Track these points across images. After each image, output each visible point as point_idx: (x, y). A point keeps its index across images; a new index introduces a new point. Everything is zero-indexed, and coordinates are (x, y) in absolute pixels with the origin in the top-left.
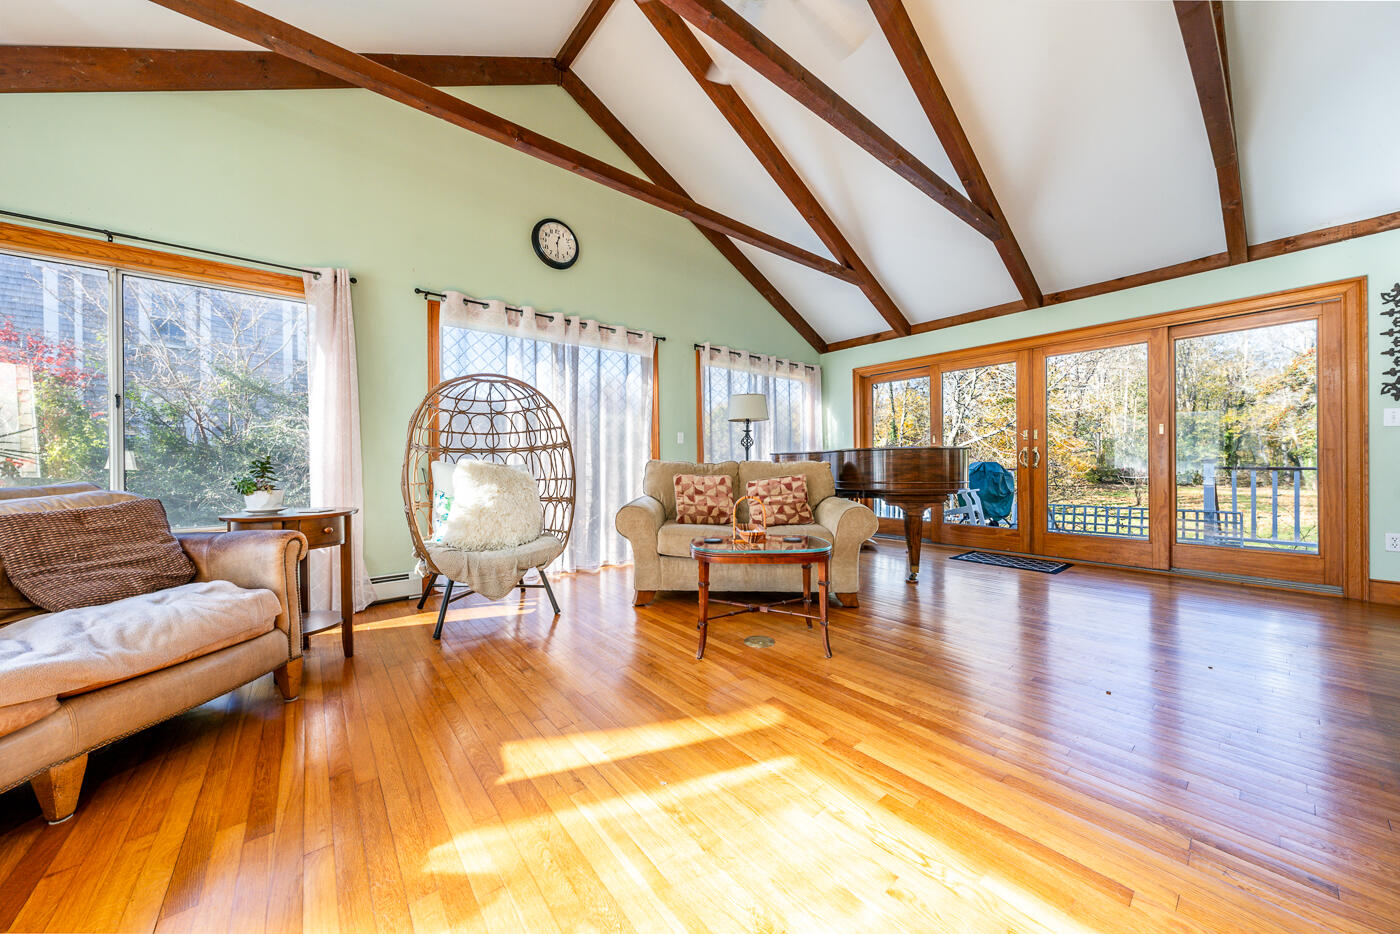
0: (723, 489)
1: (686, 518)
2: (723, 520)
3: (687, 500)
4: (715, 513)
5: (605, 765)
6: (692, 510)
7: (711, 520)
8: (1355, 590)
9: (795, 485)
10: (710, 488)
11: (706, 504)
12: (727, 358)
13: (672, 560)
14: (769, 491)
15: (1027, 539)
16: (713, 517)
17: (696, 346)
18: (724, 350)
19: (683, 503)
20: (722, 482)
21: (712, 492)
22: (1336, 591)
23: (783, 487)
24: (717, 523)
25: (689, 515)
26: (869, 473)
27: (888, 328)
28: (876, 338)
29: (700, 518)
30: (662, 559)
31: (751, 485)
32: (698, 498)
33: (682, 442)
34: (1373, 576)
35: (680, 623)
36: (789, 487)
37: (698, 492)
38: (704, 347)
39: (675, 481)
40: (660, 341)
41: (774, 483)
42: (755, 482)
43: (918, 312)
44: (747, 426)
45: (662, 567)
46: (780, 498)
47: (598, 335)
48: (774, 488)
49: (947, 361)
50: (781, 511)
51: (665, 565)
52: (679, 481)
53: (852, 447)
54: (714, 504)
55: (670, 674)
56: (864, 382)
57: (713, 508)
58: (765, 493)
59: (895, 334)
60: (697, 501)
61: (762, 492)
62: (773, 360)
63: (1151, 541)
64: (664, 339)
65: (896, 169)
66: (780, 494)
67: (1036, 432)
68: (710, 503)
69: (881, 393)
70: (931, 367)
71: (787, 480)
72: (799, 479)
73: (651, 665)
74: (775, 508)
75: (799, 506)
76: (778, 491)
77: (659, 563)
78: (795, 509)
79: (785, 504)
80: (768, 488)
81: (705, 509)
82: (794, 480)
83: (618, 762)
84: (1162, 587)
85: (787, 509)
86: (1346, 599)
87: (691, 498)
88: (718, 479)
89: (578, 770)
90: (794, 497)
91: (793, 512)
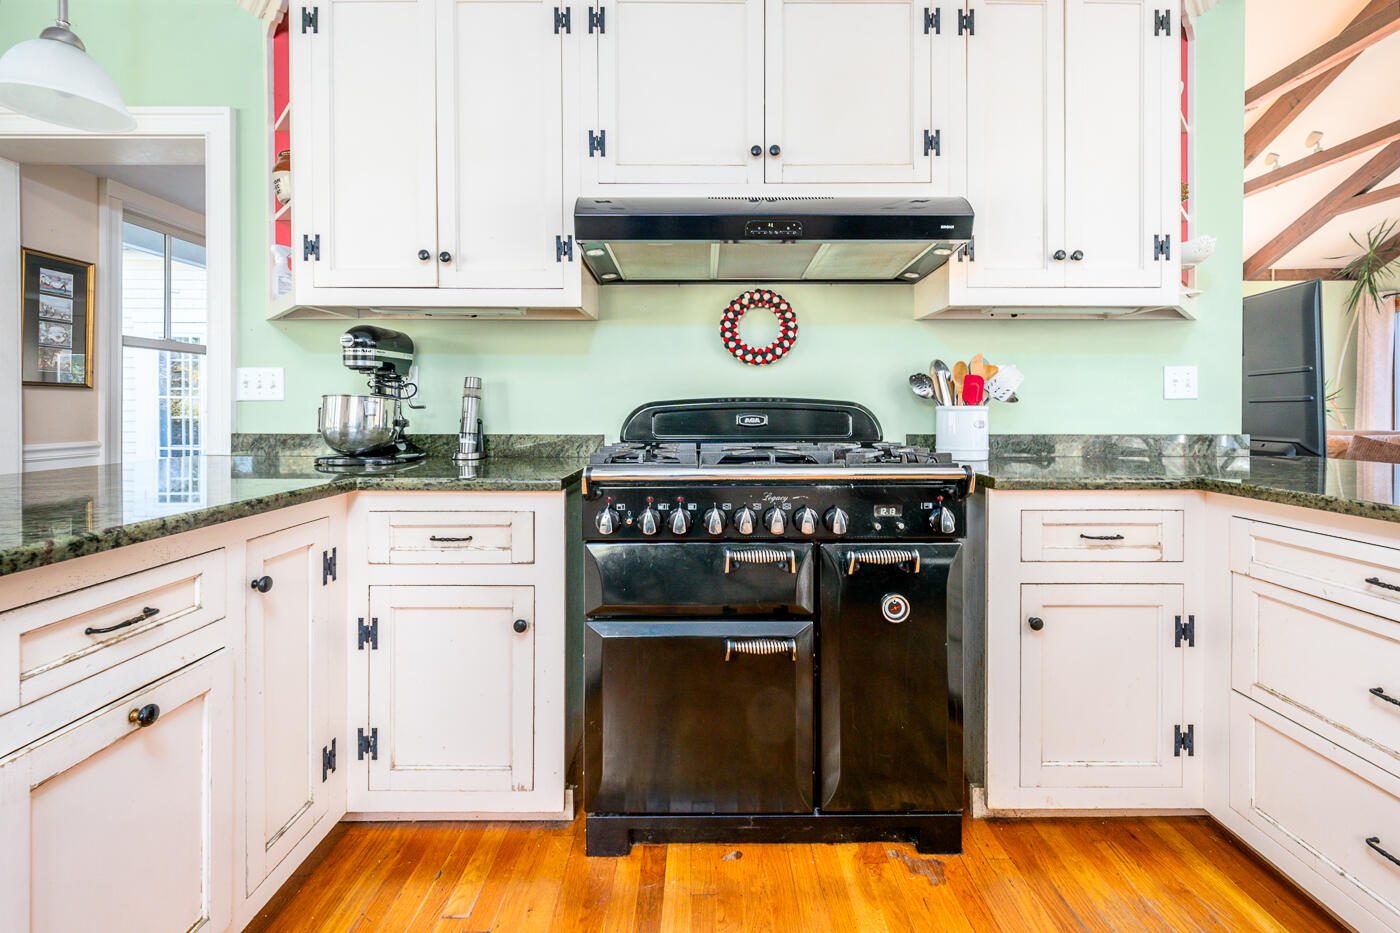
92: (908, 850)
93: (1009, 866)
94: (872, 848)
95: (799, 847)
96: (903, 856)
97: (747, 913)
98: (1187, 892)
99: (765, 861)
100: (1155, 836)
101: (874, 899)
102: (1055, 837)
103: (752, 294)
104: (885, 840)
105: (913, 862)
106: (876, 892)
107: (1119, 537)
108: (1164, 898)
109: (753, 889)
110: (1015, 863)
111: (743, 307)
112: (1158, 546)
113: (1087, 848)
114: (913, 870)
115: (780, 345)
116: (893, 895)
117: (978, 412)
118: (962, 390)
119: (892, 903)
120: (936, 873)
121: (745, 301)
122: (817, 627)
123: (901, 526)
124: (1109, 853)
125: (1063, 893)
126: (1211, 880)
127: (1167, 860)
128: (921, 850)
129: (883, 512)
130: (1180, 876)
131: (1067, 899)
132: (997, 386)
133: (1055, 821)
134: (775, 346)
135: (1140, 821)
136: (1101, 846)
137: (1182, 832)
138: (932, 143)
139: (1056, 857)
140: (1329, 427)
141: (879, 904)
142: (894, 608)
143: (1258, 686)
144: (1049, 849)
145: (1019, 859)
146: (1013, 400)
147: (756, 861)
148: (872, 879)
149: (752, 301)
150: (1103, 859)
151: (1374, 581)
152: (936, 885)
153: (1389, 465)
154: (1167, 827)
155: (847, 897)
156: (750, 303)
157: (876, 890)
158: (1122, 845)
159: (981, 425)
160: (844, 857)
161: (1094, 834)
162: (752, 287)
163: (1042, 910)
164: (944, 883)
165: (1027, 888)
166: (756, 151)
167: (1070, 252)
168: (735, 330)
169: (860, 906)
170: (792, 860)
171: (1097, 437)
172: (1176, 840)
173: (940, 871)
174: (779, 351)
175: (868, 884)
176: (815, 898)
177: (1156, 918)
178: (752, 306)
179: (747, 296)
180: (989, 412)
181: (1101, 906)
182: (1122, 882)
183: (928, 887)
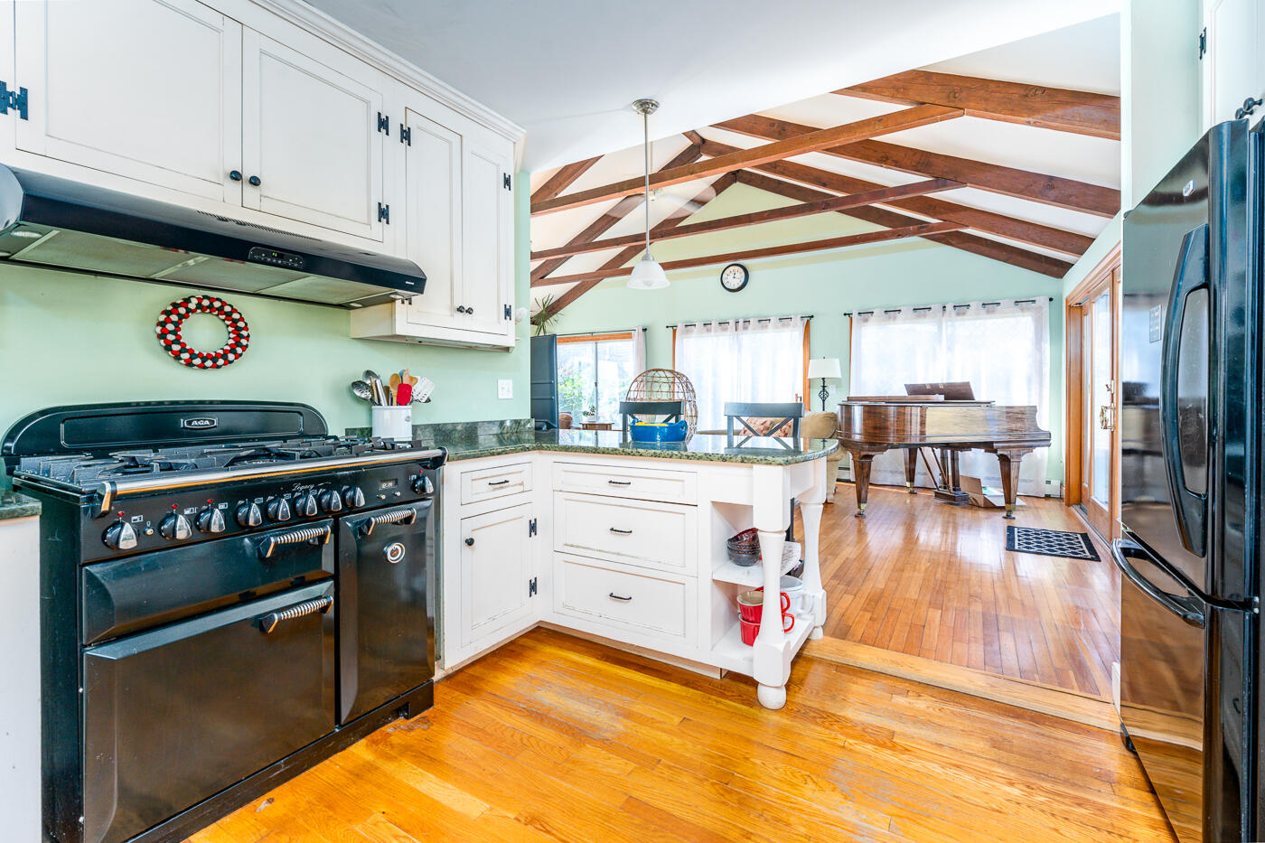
12: (883, 317)
18: (877, 311)
40: (810, 318)
44: (824, 383)
64: (812, 316)
92: (401, 721)
93: (462, 696)
94: (376, 735)
95: (320, 766)
96: (399, 727)
97: (308, 824)
98: (543, 662)
99: (298, 790)
100: (521, 646)
101: (396, 758)
102: (477, 670)
103: (200, 300)
104: (382, 726)
105: (408, 726)
106: (394, 754)
107: (506, 482)
108: (536, 669)
109: (302, 809)
110: (465, 693)
111: (189, 311)
112: (522, 484)
113: (495, 667)
114: (410, 729)
115: (233, 350)
116: (406, 750)
117: (406, 410)
118: (396, 394)
119: (409, 753)
120: (425, 723)
121: (192, 306)
122: (337, 586)
123: (398, 494)
124: (505, 664)
125: (494, 692)
126: (550, 651)
127: (531, 653)
128: (407, 718)
129: (384, 486)
130: (538, 657)
131: (497, 693)
132: (418, 391)
133: (473, 664)
134: (226, 352)
135: (512, 643)
136: (502, 663)
137: (530, 638)
138: (383, 213)
139: (484, 679)
140: (560, 411)
141: (400, 758)
142: (394, 553)
143: (566, 545)
144: (477, 678)
145: (465, 690)
146: (428, 401)
147: (290, 794)
148: (388, 750)
149: (199, 306)
150: (505, 668)
151: (611, 482)
152: (428, 728)
153: (594, 431)
154: (524, 640)
155: (377, 768)
156: (197, 308)
157: (393, 753)
158: (510, 657)
159: (408, 419)
160: (360, 750)
161: (495, 659)
162: (200, 293)
163: (489, 705)
164: (432, 725)
165: (476, 701)
166: (236, 176)
167: (466, 308)
168: (179, 333)
169: (389, 767)
170: (320, 776)
171: (467, 423)
172: (530, 643)
173: (426, 720)
174: (231, 357)
175: (387, 753)
176: (355, 783)
177: (538, 678)
178: (199, 311)
179: (194, 301)
180: (412, 410)
181: (513, 688)
182: (517, 673)
183: (423, 732)
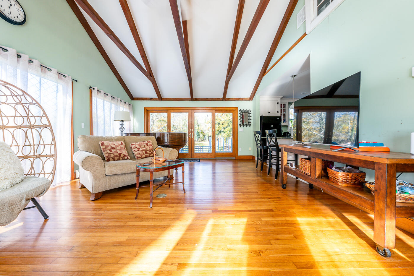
0: (122, 146)
1: (111, 159)
2: (126, 158)
3: (109, 152)
4: (122, 156)
5: (171, 253)
6: (112, 156)
7: (121, 159)
8: (237, 158)
9: (149, 144)
10: (117, 146)
11: (117, 153)
12: (103, 95)
13: (112, 177)
14: (140, 146)
15: (190, 155)
16: (122, 157)
17: (91, 87)
18: (102, 92)
19: (107, 153)
20: (122, 144)
21: (119, 148)
22: (234, 158)
23: (145, 145)
24: (123, 159)
25: (111, 157)
26: (164, 140)
27: (157, 97)
28: (151, 99)
29: (116, 158)
30: (107, 177)
31: (132, 145)
32: (113, 150)
33: (84, 127)
34: (238, 155)
35: (125, 200)
36: (147, 144)
37: (113, 148)
38: (94, 89)
39: (100, 145)
40: (74, 82)
41: (142, 143)
42: (134, 143)
43: (165, 95)
44: (122, 123)
45: (108, 180)
46: (144, 148)
47: (40, 69)
48: (142, 145)
49: (172, 110)
50: (146, 153)
51: (109, 179)
52: (103, 144)
53: (144, 132)
54: (121, 152)
55: (148, 216)
56: (147, 111)
57: (121, 154)
58: (139, 147)
59: (158, 99)
60: (113, 152)
61: (138, 147)
62: (119, 99)
63: (212, 153)
64: (76, 81)
65: (184, 57)
66: (144, 147)
67: (192, 130)
68: (119, 152)
69: (153, 116)
70: (168, 110)
71: (146, 142)
72: (150, 142)
73: (136, 217)
74: (144, 152)
75: (151, 150)
76: (143, 146)
77: (106, 179)
78: (150, 151)
79: (147, 150)
80: (140, 145)
81: (118, 155)
82: (148, 142)
83: (174, 249)
84: (214, 162)
85: (148, 152)
86: (236, 159)
87: (110, 151)
88: (120, 143)
89: (165, 262)
90: (149, 148)
91: (150, 153)
